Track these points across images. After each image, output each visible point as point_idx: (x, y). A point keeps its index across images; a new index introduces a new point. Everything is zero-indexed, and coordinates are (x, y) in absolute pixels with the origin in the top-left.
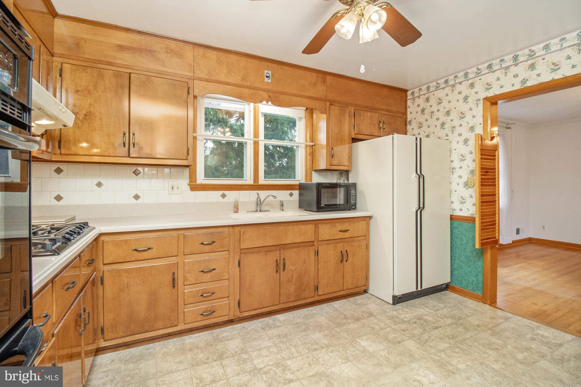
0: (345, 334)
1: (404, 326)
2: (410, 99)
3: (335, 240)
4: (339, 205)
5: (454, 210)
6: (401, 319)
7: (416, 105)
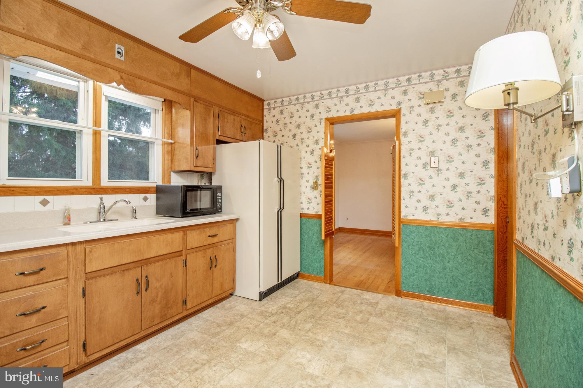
0: (223, 342)
1: (274, 318)
2: (266, 109)
3: (204, 247)
4: (200, 209)
5: (303, 209)
6: (269, 312)
7: (271, 115)
